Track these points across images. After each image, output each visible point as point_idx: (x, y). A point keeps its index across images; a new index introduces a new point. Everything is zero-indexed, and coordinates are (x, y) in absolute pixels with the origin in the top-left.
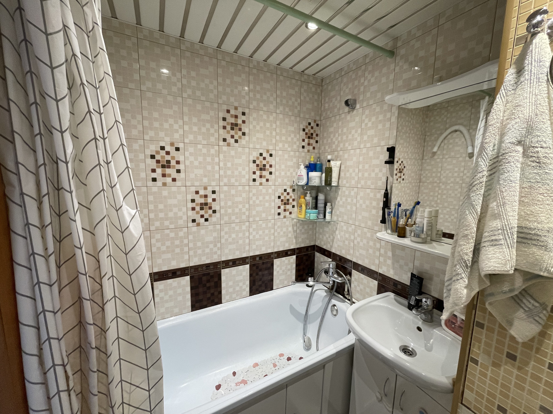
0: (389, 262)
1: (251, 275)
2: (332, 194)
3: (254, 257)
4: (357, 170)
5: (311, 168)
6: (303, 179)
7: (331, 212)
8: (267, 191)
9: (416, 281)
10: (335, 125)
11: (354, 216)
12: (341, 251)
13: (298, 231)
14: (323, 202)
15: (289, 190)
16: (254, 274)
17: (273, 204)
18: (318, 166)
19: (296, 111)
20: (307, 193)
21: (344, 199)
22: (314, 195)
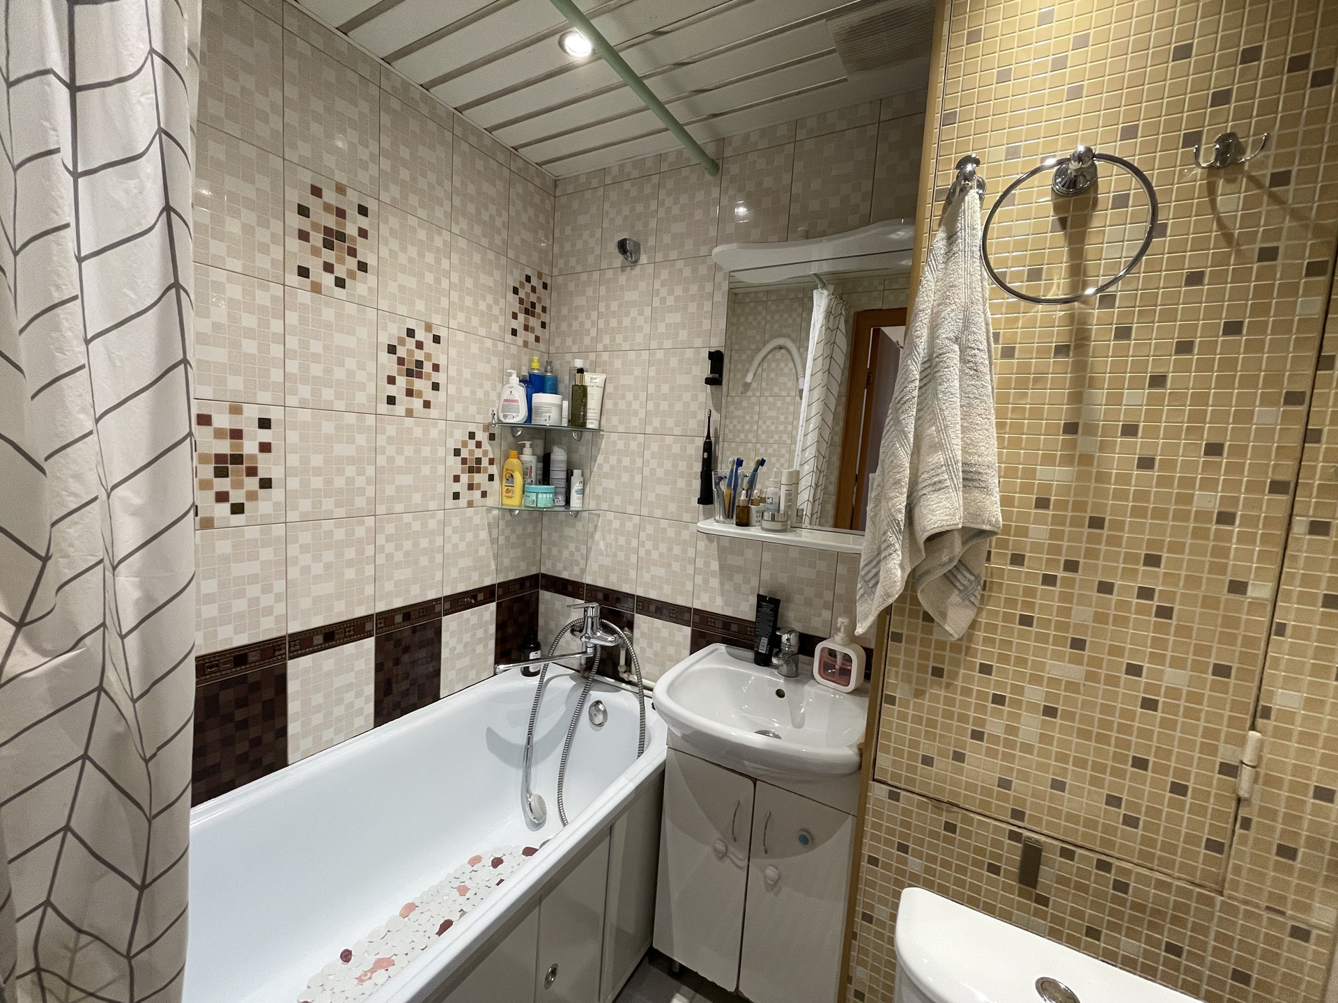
0: (714, 582)
1: (379, 667)
2: (582, 450)
3: (386, 617)
4: (643, 396)
5: (534, 384)
6: (517, 411)
7: (583, 492)
8: (426, 433)
9: (767, 609)
10: (590, 291)
11: (637, 495)
12: (607, 577)
13: (502, 540)
14: (564, 466)
15: (481, 436)
16: (389, 664)
17: (441, 470)
18: (549, 384)
19: (498, 240)
20: (524, 446)
21: (613, 460)
22: (540, 452)
